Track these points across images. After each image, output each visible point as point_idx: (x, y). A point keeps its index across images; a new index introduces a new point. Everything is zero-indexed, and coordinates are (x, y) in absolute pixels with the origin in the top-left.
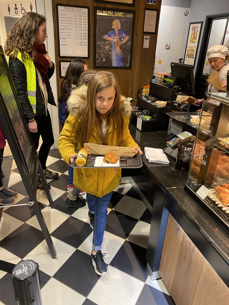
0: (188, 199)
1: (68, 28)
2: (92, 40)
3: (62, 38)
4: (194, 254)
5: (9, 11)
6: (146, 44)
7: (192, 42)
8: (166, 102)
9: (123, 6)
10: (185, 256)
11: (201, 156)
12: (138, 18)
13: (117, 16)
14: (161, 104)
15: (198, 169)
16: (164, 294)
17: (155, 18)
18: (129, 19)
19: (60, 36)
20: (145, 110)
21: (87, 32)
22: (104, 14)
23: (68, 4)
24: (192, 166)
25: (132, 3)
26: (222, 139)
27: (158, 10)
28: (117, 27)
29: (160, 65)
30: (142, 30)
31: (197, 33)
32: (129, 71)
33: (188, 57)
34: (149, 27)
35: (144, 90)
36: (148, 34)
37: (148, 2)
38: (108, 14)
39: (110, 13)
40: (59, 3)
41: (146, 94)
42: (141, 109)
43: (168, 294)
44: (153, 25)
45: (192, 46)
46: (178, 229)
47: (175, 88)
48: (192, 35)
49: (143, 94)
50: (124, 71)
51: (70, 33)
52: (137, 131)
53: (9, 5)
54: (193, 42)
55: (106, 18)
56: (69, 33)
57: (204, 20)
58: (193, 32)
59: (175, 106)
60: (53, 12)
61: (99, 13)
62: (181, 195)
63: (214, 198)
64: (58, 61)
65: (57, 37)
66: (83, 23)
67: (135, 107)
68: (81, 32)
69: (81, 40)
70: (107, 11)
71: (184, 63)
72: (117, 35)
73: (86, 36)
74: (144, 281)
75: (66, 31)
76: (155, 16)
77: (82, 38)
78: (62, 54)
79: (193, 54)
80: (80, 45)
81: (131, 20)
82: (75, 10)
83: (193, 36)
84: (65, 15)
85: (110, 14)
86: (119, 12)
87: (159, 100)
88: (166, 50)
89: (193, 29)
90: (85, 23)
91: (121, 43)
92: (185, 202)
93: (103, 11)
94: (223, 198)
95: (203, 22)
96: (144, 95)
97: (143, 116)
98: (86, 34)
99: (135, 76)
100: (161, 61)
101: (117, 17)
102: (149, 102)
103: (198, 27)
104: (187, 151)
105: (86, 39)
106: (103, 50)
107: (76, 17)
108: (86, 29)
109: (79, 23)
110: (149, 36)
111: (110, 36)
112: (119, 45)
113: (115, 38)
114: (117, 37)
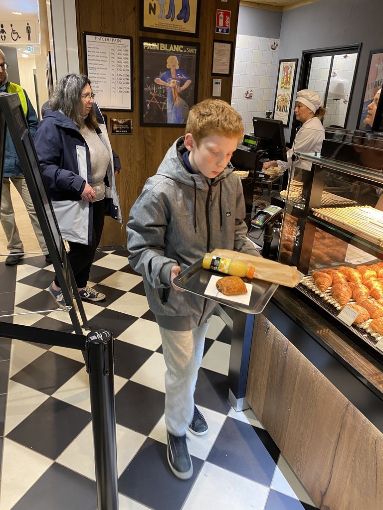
1: (102, 67)
2: (137, 85)
4: (288, 355)
6: (217, 91)
7: (283, 88)
8: (248, 172)
9: (182, 37)
12: (205, 54)
13: (173, 50)
14: (241, 175)
17: (229, 53)
18: (191, 55)
21: (129, 73)
23: (101, 33)
25: (195, 33)
27: (232, 42)
28: (174, 66)
30: (210, 70)
31: (290, 76)
33: (278, 110)
34: (220, 67)
36: (219, 77)
37: (218, 30)
38: (160, 47)
39: (163, 47)
40: (86, 31)
44: (225, 63)
45: (284, 94)
46: (268, 328)
47: (260, 153)
48: (284, 78)
51: (104, 74)
54: (286, 88)
55: (157, 53)
56: (102, 74)
57: (300, 57)
58: (285, 74)
59: (261, 178)
60: (79, 43)
61: (145, 44)
66: (123, 60)
68: (120, 72)
69: (120, 85)
70: (158, 44)
71: (273, 117)
72: (174, 77)
73: (128, 79)
75: (97, 71)
76: (228, 51)
77: (122, 81)
79: (287, 106)
80: (120, 91)
81: (195, 56)
82: (111, 42)
83: (285, 80)
84: (97, 48)
86: (176, 45)
87: (238, 169)
89: (285, 69)
90: (126, 60)
91: (179, 89)
94: (321, 283)
95: (298, 59)
98: (128, 76)
103: (291, 66)
105: (128, 83)
106: (154, 100)
107: (113, 52)
108: (127, 68)
109: (118, 60)
110: (221, 80)
111: (163, 79)
112: (178, 93)
113: (171, 83)
114: (174, 80)
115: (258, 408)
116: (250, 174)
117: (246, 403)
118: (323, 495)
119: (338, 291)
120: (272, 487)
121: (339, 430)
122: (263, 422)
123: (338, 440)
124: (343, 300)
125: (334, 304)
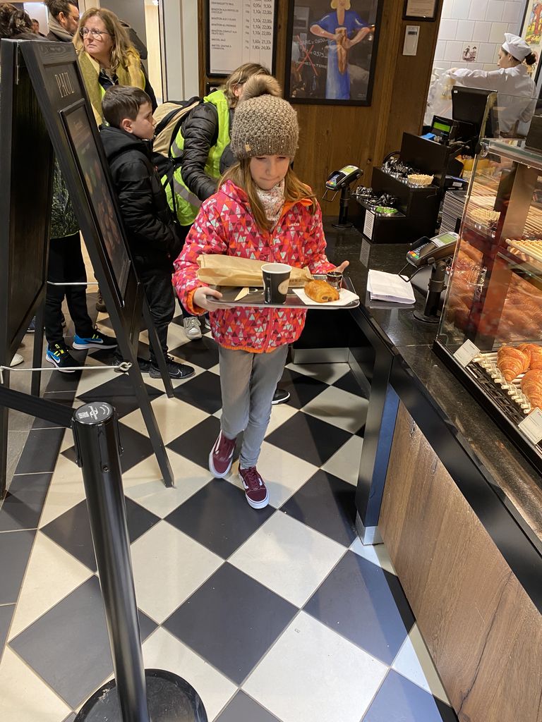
1: (231, 7)
2: (282, 38)
3: (216, 32)
4: (436, 476)
6: (411, 46)
8: (432, 177)
14: (420, 180)
16: (384, 570)
19: (212, 28)
20: (386, 196)
21: (272, 17)
26: (514, 242)
28: (342, 5)
30: (402, 11)
32: (364, 109)
34: (419, 6)
36: (417, 22)
41: (391, 161)
42: (376, 193)
43: (393, 573)
46: (414, 431)
47: (457, 147)
50: (353, 109)
51: (234, 20)
52: (364, 241)
54: (534, 42)
56: (231, 19)
59: (457, 188)
62: (423, 359)
63: (490, 367)
64: (205, 85)
65: (204, 29)
67: (364, 188)
68: (257, 16)
69: (257, 37)
72: (342, 25)
73: (269, 27)
74: (348, 546)
75: (225, 14)
77: (261, 31)
78: (214, 69)
80: (256, 47)
87: (417, 171)
91: (349, 43)
94: (507, 366)
96: (387, 162)
97: (380, 208)
99: (380, 123)
102: (396, 176)
105: (269, 34)
106: (308, 61)
108: (269, 9)
110: (419, 27)
111: (324, 27)
112: (345, 49)
113: (337, 33)
114: (340, 29)
115: (392, 547)
116: (435, 179)
117: (378, 534)
118: (464, 698)
119: (532, 383)
120: (394, 667)
121: (495, 609)
122: (396, 568)
123: (493, 622)
124: (539, 399)
125: (523, 403)
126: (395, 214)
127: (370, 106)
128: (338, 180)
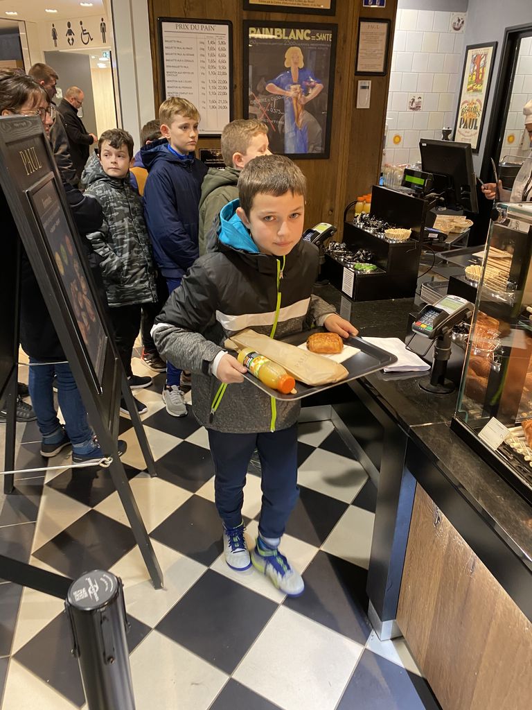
0: (460, 449)
1: (186, 70)
2: (239, 97)
4: (474, 576)
5: (55, 38)
6: (364, 100)
7: (472, 91)
8: (410, 231)
9: (309, 16)
10: (456, 583)
11: (491, 351)
12: (345, 41)
13: (294, 38)
15: (484, 381)
17: (384, 38)
18: (323, 45)
19: (168, 90)
20: (362, 252)
21: (227, 78)
22: (266, 35)
23: (184, 17)
24: (469, 374)
25: (329, 8)
27: (390, 20)
28: (296, 63)
29: (397, 146)
30: (354, 67)
31: (483, 70)
32: (323, 162)
33: (462, 126)
34: (369, 61)
35: (359, 204)
36: (368, 77)
37: (367, 3)
38: (274, 34)
39: (280, 33)
40: (163, 16)
41: (362, 215)
42: (351, 249)
43: (419, 674)
44: (379, 55)
45: (473, 100)
46: (439, 519)
47: (431, 199)
48: (472, 74)
49: (356, 214)
50: (312, 162)
51: (190, 82)
52: (343, 299)
53: (53, 26)
54: (476, 91)
55: (270, 44)
56: (186, 82)
57: (500, 38)
58: (476, 68)
59: (432, 239)
60: (152, 35)
61: (254, 34)
62: (444, 441)
63: (519, 446)
65: (160, 92)
66: (217, 58)
67: (337, 244)
68: (212, 77)
69: (213, 98)
70: (272, 29)
71: (454, 139)
72: (296, 82)
73: (225, 88)
75: (180, 77)
76: (382, 34)
77: (217, 91)
79: (476, 120)
80: (213, 107)
81: (328, 45)
82: (200, 31)
83: (474, 77)
84: (178, 42)
85: (278, 34)
86: (300, 28)
87: (393, 226)
88: (412, 112)
89: (474, 61)
90: (221, 59)
91: (305, 99)
92: (453, 456)
93: (263, 29)
95: (497, 43)
96: (359, 217)
97: (357, 265)
98: (225, 82)
99: (339, 174)
100: (400, 138)
101: (296, 40)
102: (370, 231)
103: (486, 55)
104: (457, 341)
105: (225, 94)
107: (203, 46)
109: (210, 58)
110: (370, 81)
111: (279, 85)
112: (302, 105)
113: (292, 90)
114: (294, 86)
116: (413, 235)
117: (396, 628)
126: (375, 270)
127: (328, 158)
128: (312, 238)
